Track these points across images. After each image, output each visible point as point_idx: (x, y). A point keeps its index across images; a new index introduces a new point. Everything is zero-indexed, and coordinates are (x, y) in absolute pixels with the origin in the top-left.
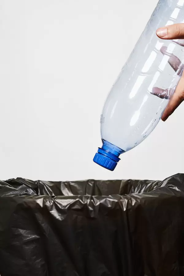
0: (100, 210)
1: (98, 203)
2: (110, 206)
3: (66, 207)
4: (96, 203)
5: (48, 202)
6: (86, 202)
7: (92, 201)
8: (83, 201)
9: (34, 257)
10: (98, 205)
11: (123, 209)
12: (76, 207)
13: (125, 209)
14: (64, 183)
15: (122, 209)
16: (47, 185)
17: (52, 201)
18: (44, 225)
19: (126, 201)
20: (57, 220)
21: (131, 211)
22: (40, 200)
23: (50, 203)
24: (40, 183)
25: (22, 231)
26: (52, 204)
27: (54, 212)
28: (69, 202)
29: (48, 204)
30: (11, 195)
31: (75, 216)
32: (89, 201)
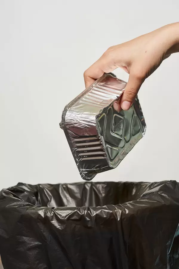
0: (96, 220)
1: (95, 214)
2: (105, 216)
3: (65, 217)
4: (92, 214)
5: (49, 213)
6: (83, 214)
7: (89, 212)
8: (80, 212)
9: (38, 262)
10: (95, 215)
11: (118, 219)
12: (75, 217)
13: (119, 219)
14: (63, 185)
15: (116, 219)
16: (47, 188)
17: (53, 213)
18: (46, 234)
19: (120, 211)
20: (58, 229)
21: (125, 220)
22: (41, 211)
23: (51, 214)
24: (40, 187)
25: (25, 239)
26: (52, 215)
27: (55, 222)
28: (68, 213)
29: (49, 214)
30: (15, 205)
31: (73, 225)
32: (86, 212)
